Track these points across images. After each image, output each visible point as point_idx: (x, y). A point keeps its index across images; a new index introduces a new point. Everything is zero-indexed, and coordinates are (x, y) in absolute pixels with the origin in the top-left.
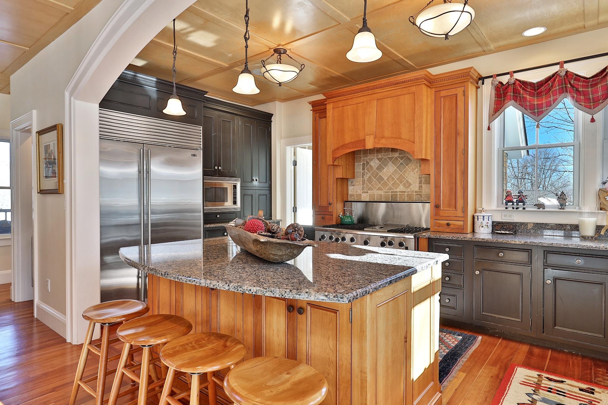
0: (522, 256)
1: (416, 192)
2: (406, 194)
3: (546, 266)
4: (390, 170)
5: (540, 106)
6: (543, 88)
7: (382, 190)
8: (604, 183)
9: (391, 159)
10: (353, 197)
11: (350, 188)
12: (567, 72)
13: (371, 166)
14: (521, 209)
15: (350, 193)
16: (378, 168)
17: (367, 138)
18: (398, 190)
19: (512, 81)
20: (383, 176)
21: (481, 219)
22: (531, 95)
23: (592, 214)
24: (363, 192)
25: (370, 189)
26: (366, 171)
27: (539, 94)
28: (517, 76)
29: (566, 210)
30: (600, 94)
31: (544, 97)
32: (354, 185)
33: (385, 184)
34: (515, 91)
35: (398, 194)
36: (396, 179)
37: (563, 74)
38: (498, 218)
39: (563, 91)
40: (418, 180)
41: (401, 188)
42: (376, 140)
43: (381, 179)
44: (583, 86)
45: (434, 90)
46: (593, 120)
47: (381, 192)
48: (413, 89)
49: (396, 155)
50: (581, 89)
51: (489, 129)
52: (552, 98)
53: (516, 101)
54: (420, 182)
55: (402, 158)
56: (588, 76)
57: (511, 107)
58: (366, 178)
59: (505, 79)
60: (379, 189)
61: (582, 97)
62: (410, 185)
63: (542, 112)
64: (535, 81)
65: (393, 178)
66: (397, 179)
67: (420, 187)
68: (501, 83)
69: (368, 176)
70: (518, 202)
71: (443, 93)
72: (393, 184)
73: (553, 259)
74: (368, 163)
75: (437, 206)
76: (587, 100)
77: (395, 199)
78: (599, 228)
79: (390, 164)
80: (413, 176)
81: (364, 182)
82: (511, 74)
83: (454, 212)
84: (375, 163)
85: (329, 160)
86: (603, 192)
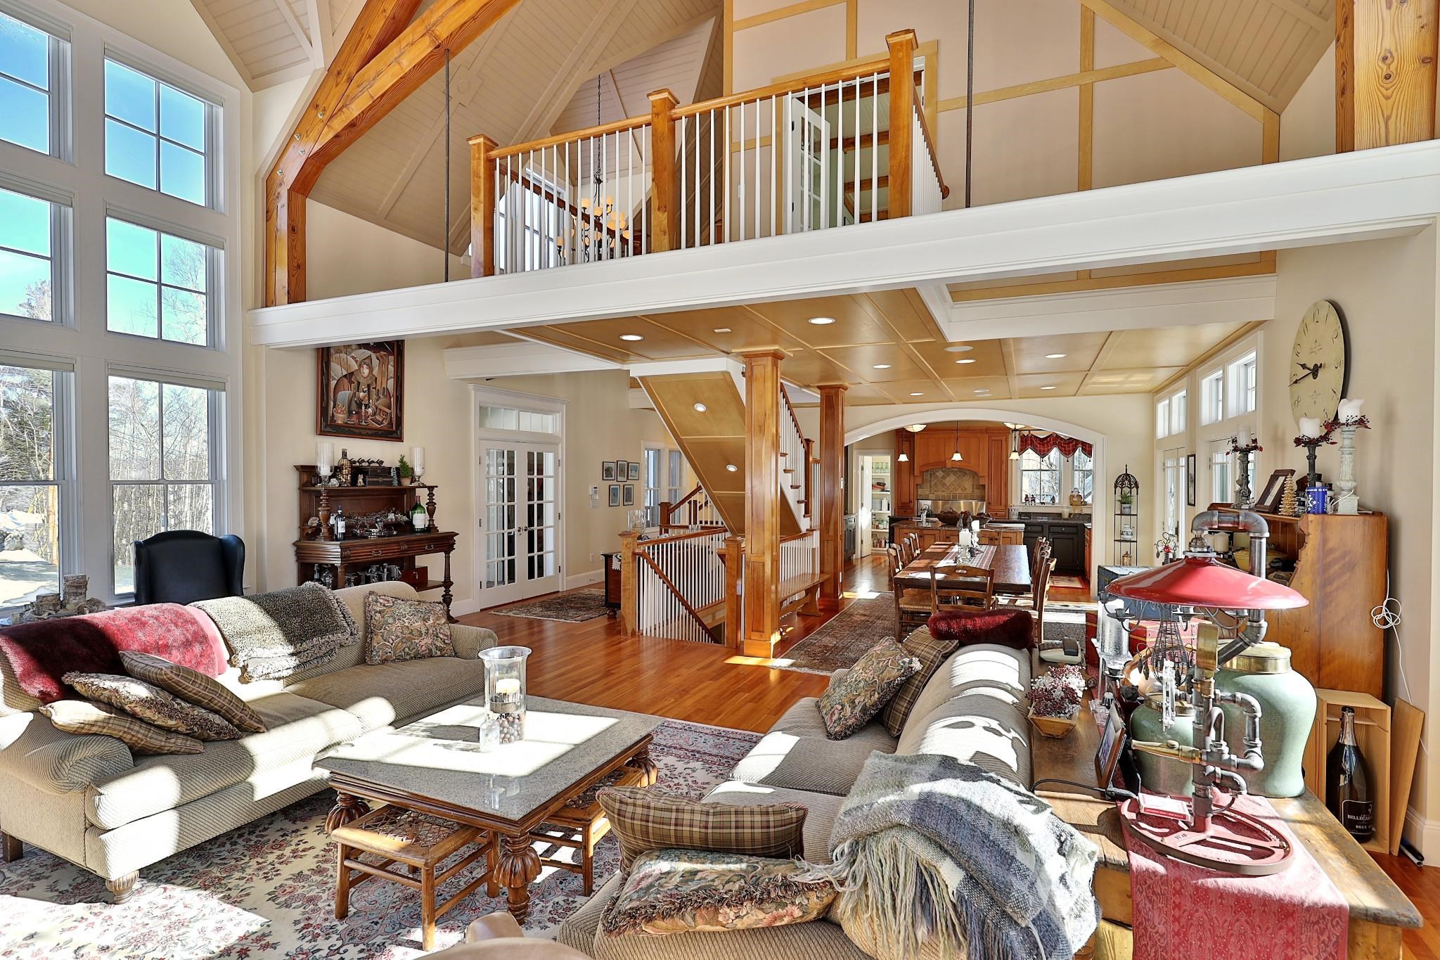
1: (970, 494)
3: (1049, 533)
4: (951, 479)
5: (1044, 451)
6: (1045, 441)
7: (945, 492)
8: (1073, 492)
10: (922, 497)
11: (920, 490)
12: (1056, 435)
13: (937, 476)
14: (1033, 505)
15: (920, 493)
16: (942, 478)
17: (946, 463)
19: (1030, 435)
21: (1013, 510)
22: (1040, 444)
23: (1067, 507)
24: (931, 493)
25: (937, 491)
26: (933, 478)
27: (1043, 445)
28: (1032, 432)
29: (1055, 505)
30: (1071, 449)
31: (1046, 446)
32: (923, 488)
33: (948, 488)
34: (1031, 441)
35: (957, 495)
36: (956, 485)
37: (1054, 436)
38: (1021, 511)
39: (1054, 444)
40: (971, 487)
41: (960, 491)
42: (952, 464)
43: (944, 485)
45: (987, 436)
46: (1068, 461)
47: (943, 494)
48: (979, 435)
49: (955, 472)
50: (1063, 445)
52: (1050, 448)
53: (1032, 446)
55: (959, 473)
56: (1066, 439)
57: (1029, 449)
58: (933, 483)
59: (1026, 433)
60: (943, 491)
61: (1063, 449)
62: (966, 489)
63: (1045, 454)
64: (1041, 437)
68: (1024, 435)
70: (1032, 501)
71: (993, 438)
72: (954, 489)
73: (1053, 529)
74: (934, 473)
75: (989, 503)
76: (1065, 450)
77: (955, 498)
78: (1070, 514)
79: (952, 475)
80: (968, 484)
81: (931, 487)
82: (1029, 431)
83: (1000, 507)
84: (940, 474)
85: (917, 472)
86: (1072, 496)
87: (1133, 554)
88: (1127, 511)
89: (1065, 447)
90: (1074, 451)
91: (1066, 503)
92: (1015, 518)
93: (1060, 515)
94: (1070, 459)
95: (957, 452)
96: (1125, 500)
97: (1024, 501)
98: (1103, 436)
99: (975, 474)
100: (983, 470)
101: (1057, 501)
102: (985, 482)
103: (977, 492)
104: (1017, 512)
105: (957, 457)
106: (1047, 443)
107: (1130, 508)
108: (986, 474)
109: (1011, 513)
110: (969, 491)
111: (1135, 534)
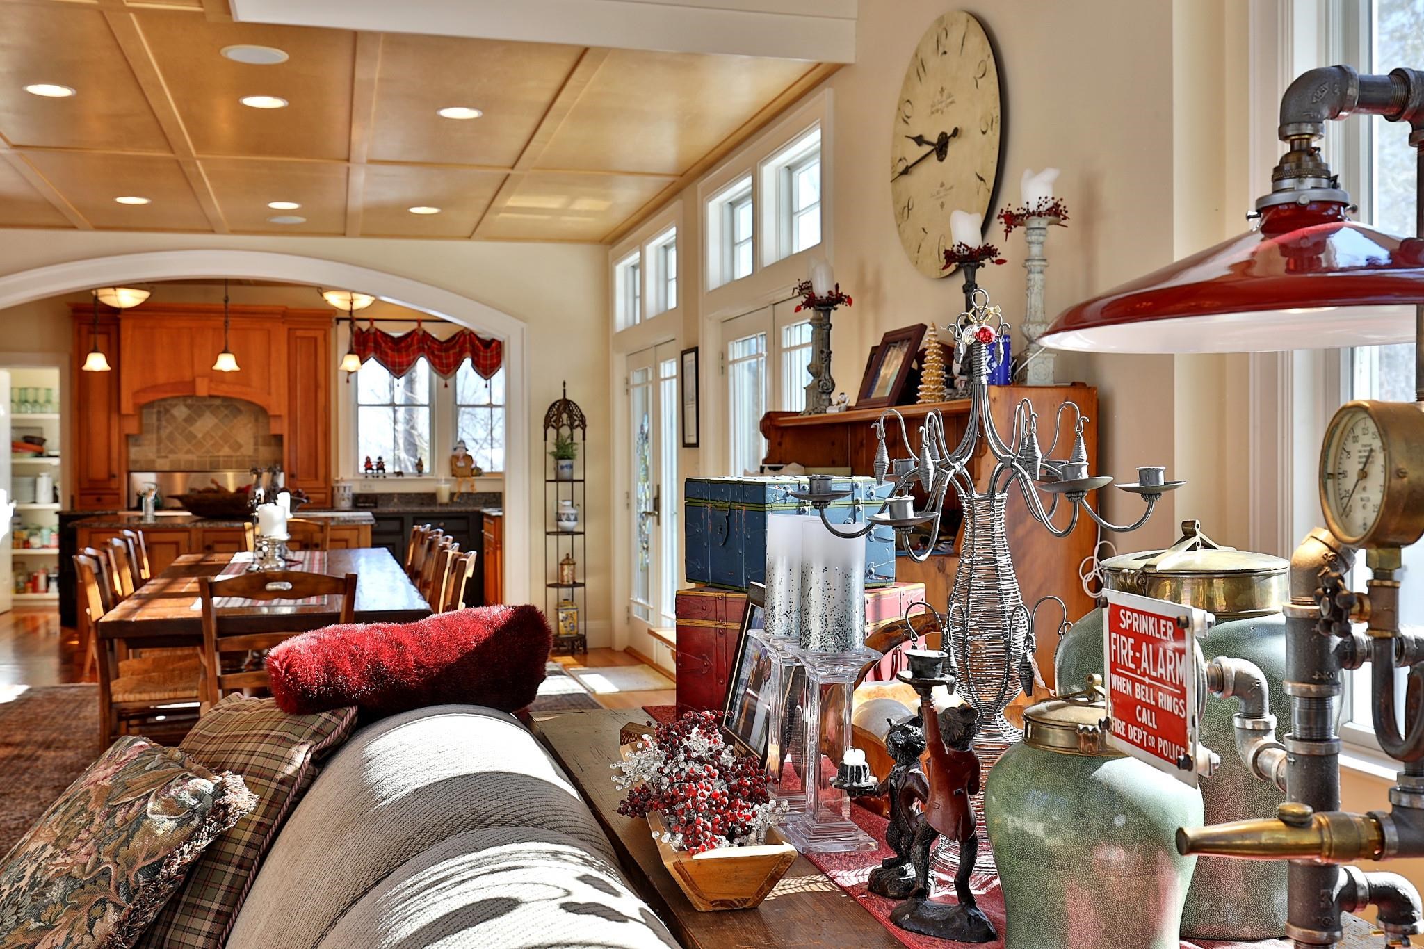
0: (395, 525)
1: (250, 457)
2: (234, 459)
4: (206, 424)
5: (401, 364)
6: (403, 345)
7: (192, 453)
8: (455, 449)
9: (209, 406)
10: (138, 465)
11: (133, 450)
12: (425, 332)
13: (173, 417)
14: (381, 478)
15: (132, 456)
16: (186, 420)
17: (199, 381)
18: (221, 453)
19: (373, 330)
20: (195, 433)
21: (342, 490)
22: (393, 350)
23: (447, 481)
24: (158, 457)
25: (172, 451)
26: (164, 423)
27: (399, 351)
28: (377, 325)
29: (424, 477)
30: (452, 360)
31: (404, 353)
32: (139, 445)
33: (199, 445)
34: (376, 342)
35: (221, 459)
36: (217, 438)
37: (421, 333)
38: (357, 489)
39: (421, 351)
40: (252, 441)
41: (226, 451)
42: (213, 385)
43: (190, 437)
44: (440, 350)
45: (286, 327)
46: (446, 386)
47: (189, 457)
48: (268, 325)
49: (218, 402)
50: (436, 353)
51: (348, 381)
52: (411, 358)
53: (376, 352)
54: (256, 444)
55: (227, 407)
56: (443, 339)
57: (372, 359)
58: (164, 433)
59: (365, 326)
60: (188, 452)
61: (437, 360)
62: (240, 446)
63: (403, 370)
64: (396, 335)
65: (213, 437)
66: (220, 437)
67: (256, 450)
68: (360, 329)
69: (168, 431)
70: (378, 469)
71: (300, 333)
72: (213, 445)
74: (167, 411)
75: (292, 475)
76: (441, 364)
77: (215, 467)
78: (452, 495)
79: (208, 414)
80: (245, 434)
81: (159, 441)
82: (371, 320)
83: (314, 484)
84: (180, 412)
85: (127, 406)
86: (455, 458)
87: (578, 558)
88: (566, 473)
89: (440, 358)
90: (458, 364)
91: (444, 473)
92: (346, 504)
93: (431, 497)
94: (450, 382)
95: (226, 351)
96: (563, 452)
97: (362, 469)
98: (523, 324)
99: (261, 412)
100: (277, 403)
101: (426, 468)
102: (281, 428)
103: (265, 453)
104: (348, 494)
105: (227, 363)
106: (408, 347)
107: (571, 467)
108: (284, 411)
109: (338, 495)
110: (248, 449)
111: (581, 518)
